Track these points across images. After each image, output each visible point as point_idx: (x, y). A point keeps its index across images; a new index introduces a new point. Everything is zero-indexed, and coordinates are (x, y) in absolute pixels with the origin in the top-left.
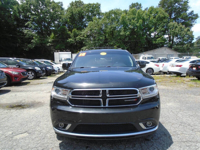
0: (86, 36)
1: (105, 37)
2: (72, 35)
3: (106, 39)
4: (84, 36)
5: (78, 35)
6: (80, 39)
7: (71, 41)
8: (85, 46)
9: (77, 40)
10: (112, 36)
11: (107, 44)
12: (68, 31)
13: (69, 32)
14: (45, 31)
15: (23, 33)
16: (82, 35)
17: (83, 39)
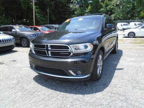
0: (115, 5)
1: (133, 4)
2: (104, 5)
3: (134, 6)
4: (113, 6)
5: (109, 5)
6: (110, 8)
7: (102, 10)
8: (114, 13)
9: (107, 9)
10: (141, 3)
11: (134, 11)
12: (101, 2)
13: (102, 4)
14: (84, 4)
15: (70, 7)
16: (112, 5)
17: (113, 8)
